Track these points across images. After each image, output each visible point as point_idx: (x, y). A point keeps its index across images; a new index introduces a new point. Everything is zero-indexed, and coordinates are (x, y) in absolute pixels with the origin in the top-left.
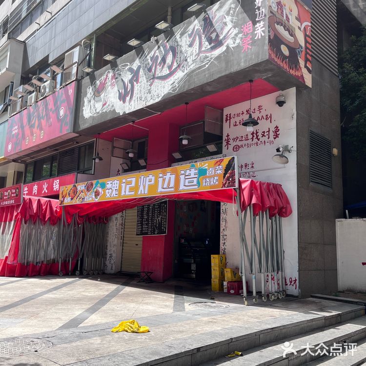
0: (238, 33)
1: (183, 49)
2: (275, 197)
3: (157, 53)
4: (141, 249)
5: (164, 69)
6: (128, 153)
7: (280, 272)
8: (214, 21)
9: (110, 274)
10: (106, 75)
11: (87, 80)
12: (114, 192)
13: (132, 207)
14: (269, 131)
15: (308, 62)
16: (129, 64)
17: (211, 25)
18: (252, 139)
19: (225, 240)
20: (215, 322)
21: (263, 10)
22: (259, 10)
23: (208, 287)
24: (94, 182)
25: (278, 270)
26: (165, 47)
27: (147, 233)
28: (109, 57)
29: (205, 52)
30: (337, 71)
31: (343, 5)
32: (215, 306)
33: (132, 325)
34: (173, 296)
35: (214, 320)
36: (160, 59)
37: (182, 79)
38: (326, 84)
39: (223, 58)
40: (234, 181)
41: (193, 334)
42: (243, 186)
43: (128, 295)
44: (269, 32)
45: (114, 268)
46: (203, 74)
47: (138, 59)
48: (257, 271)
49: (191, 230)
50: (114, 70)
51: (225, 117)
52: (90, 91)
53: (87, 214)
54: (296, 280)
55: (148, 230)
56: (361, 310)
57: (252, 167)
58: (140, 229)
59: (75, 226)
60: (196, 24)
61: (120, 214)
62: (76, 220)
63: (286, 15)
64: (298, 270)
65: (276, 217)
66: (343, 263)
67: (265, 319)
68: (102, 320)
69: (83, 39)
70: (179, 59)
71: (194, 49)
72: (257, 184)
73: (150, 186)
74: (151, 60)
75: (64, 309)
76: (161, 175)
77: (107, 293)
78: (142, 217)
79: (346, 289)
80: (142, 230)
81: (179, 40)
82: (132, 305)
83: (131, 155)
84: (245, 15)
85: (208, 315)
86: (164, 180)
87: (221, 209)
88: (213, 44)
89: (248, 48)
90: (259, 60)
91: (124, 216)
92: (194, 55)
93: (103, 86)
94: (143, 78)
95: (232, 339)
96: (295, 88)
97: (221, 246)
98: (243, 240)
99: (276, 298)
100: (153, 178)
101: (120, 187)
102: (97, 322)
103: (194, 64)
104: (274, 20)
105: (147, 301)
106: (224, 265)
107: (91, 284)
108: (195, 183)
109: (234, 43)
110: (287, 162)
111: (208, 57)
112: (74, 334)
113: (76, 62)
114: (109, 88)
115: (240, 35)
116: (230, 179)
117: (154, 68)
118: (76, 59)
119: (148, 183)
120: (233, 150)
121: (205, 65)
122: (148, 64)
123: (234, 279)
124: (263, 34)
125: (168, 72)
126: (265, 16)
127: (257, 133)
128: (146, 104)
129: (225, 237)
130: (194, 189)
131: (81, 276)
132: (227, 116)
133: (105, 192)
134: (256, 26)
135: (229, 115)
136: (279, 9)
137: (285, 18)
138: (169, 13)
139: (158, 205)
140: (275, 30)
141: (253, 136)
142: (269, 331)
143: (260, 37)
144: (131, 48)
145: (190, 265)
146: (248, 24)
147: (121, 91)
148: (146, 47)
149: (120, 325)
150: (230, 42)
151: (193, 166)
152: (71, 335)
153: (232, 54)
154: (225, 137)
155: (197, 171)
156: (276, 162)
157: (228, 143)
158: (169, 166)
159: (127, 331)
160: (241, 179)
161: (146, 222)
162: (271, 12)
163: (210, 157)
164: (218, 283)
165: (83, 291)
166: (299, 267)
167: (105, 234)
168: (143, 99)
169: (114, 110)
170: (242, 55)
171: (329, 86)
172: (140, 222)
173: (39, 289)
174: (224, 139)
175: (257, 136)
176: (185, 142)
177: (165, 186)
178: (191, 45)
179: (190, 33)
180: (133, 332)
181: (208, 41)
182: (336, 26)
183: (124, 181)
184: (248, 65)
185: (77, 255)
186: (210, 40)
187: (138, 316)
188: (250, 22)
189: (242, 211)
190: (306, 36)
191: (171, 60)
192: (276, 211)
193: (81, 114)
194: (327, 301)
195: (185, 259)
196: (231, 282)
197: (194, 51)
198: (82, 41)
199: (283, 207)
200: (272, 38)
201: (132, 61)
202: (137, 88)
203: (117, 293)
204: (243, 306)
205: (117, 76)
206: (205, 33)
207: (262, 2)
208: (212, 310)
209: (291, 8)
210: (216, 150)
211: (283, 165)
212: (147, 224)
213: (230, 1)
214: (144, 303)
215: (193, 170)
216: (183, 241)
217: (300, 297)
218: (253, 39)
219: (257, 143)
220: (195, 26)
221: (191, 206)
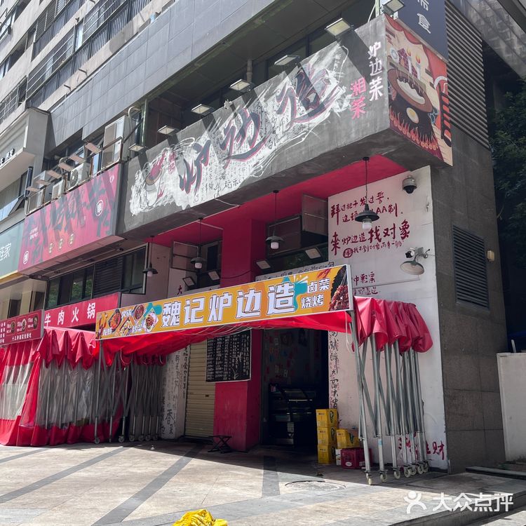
0: (346, 94)
1: (270, 116)
2: (406, 323)
3: (234, 123)
4: (213, 402)
5: (243, 145)
6: (194, 263)
7: (418, 434)
8: (312, 78)
9: (169, 440)
10: (162, 155)
11: (135, 162)
12: (174, 320)
13: (199, 340)
14: (394, 228)
15: (446, 131)
16: (194, 139)
17: (308, 82)
18: (371, 239)
19: (335, 386)
20: (326, 512)
21: (380, 61)
22: (374, 62)
23: (313, 458)
24: (146, 305)
25: (416, 430)
26: (244, 115)
27: (221, 379)
28: (165, 130)
29: (300, 120)
30: (488, 141)
31: (492, 50)
32: (324, 487)
33: (202, 518)
34: (262, 471)
35: (326, 509)
36: (237, 131)
37: (269, 158)
38: (473, 161)
39: (325, 128)
40: (346, 300)
42: (360, 307)
43: (195, 471)
44: (389, 92)
45: (174, 431)
46: (298, 151)
47: (206, 132)
48: (384, 433)
49: (286, 373)
50: (173, 147)
51: (330, 210)
52: (139, 177)
53: (136, 352)
54: (442, 446)
55: (223, 374)
57: (372, 279)
58: (212, 373)
59: (117, 370)
60: (287, 83)
61: (182, 351)
62: (119, 360)
63: (412, 67)
64: (444, 430)
65: (409, 352)
66: (511, 418)
67: (399, 506)
68: (157, 509)
69: (129, 107)
70: (263, 131)
72: (380, 305)
73: (225, 310)
74: (225, 133)
75: (102, 494)
76: (241, 294)
77: (164, 469)
78: (214, 355)
79: (518, 457)
80: (214, 374)
81: (263, 104)
82: (202, 487)
83: (198, 266)
84: (355, 69)
85: (314, 500)
86: (246, 300)
87: (329, 341)
88: (311, 110)
89: (360, 113)
90: (378, 127)
91: (188, 353)
92: (285, 125)
93: (158, 171)
94: (214, 158)
96: (429, 166)
97: (330, 396)
98: (363, 387)
99: (414, 473)
100: (230, 298)
101: (183, 312)
102: (151, 513)
103: (285, 138)
104: (396, 74)
105: (223, 480)
106: (335, 425)
107: (141, 456)
108: (290, 303)
109: (341, 107)
110: (422, 272)
111: (304, 127)
113: (120, 138)
114: (167, 172)
115: (349, 96)
116: (341, 298)
117: (229, 144)
118: (120, 133)
119: (222, 305)
120: (344, 255)
121: (300, 139)
122: (221, 138)
123: (351, 445)
124: (381, 94)
125: (249, 149)
126: (383, 69)
127: (377, 231)
128: (218, 194)
129: (336, 382)
131: (127, 444)
132: (333, 207)
133: (160, 319)
134: (370, 84)
135: (336, 207)
136: (402, 60)
137: (410, 71)
138: (249, 69)
139: (237, 337)
140: (397, 88)
141: (372, 236)
143: (376, 98)
144: (197, 117)
145: (285, 424)
146: (359, 81)
147: (183, 177)
148: (218, 114)
149: (184, 518)
150: (334, 106)
151: (287, 280)
153: (339, 122)
154: (331, 238)
155: (292, 287)
156: (406, 273)
157: (336, 246)
158: (253, 280)
160: (356, 297)
161: (221, 362)
162: (391, 64)
163: (310, 266)
164: (327, 451)
165: (131, 466)
166: (446, 425)
167: (160, 381)
168: (214, 187)
169: (174, 203)
170: (353, 124)
171: (477, 164)
172: (211, 362)
173: (66, 465)
174: (330, 241)
175: (378, 236)
176: (274, 246)
177: (247, 309)
178: (280, 111)
179: (278, 94)
181: (304, 105)
182: (483, 80)
183: (188, 302)
184: (361, 136)
185: (120, 410)
186: (307, 104)
187: (211, 503)
188: (363, 78)
189: (359, 344)
190: (441, 95)
191: (253, 130)
192: (409, 343)
193: (126, 210)
194: (490, 477)
195: (277, 417)
196: (347, 449)
197: (285, 120)
198: (128, 108)
199: (419, 337)
200: (393, 99)
201: (198, 135)
202: (205, 171)
203: (180, 469)
204: (365, 485)
205: (177, 156)
206: (300, 94)
207: (377, 51)
208: (319, 493)
209: (419, 58)
210: (319, 256)
211: (415, 277)
212: (222, 365)
213: (334, 51)
214: (219, 484)
215: (287, 285)
216: (274, 389)
217: (449, 471)
218: (367, 100)
219: (377, 246)
220: (286, 84)
221: (285, 337)
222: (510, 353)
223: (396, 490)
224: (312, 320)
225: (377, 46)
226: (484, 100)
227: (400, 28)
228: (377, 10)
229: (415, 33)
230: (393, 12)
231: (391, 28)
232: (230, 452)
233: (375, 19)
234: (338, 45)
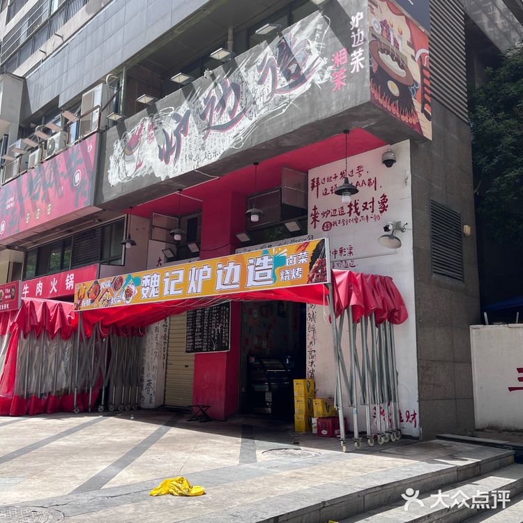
0: (328, 65)
1: (250, 88)
2: (383, 296)
3: (214, 93)
4: (192, 372)
5: (223, 116)
6: (173, 234)
7: (392, 404)
8: (293, 48)
9: (149, 409)
10: (142, 123)
11: (113, 131)
12: (153, 291)
13: (179, 311)
14: (373, 202)
15: (426, 105)
16: (173, 108)
17: (290, 53)
18: (350, 212)
19: (313, 357)
20: (300, 478)
21: (362, 32)
22: (356, 33)
23: (290, 427)
24: (125, 277)
25: (390, 400)
26: (224, 85)
27: (201, 350)
28: (144, 99)
29: (280, 91)
30: (467, 116)
31: (474, 24)
32: (299, 454)
33: (180, 485)
34: (240, 440)
35: (299, 476)
36: (217, 102)
37: (249, 129)
38: (452, 135)
40: (324, 274)
41: (269, 496)
42: (338, 280)
43: (174, 440)
44: (371, 63)
45: (153, 401)
46: (279, 122)
47: (186, 102)
48: (359, 403)
49: (264, 344)
50: (152, 116)
51: (310, 183)
52: (118, 147)
53: (115, 324)
55: (202, 345)
56: (508, 456)
57: (351, 253)
58: (191, 344)
59: (97, 341)
60: (268, 52)
61: (162, 322)
62: (98, 332)
63: (394, 38)
64: (417, 399)
65: (385, 324)
66: (481, 388)
67: (371, 472)
68: (135, 477)
69: (108, 74)
70: (244, 102)
71: (266, 88)
72: (357, 278)
73: (204, 282)
74: (205, 103)
75: (81, 463)
76: (220, 266)
77: (143, 438)
78: (194, 327)
79: (487, 425)
80: (194, 345)
81: (244, 74)
82: (180, 455)
83: (177, 237)
84: (336, 39)
85: (290, 467)
86: (225, 273)
87: (307, 313)
88: (292, 81)
89: (341, 85)
90: (359, 101)
91: (168, 324)
92: (265, 96)
93: (136, 140)
94: (193, 128)
95: (324, 503)
96: (408, 141)
97: (307, 366)
98: (339, 358)
99: (387, 441)
100: (209, 270)
101: (162, 284)
102: (129, 481)
103: (266, 109)
104: (378, 46)
105: (202, 448)
106: (312, 394)
107: (120, 425)
108: (269, 276)
109: (322, 78)
110: (400, 245)
111: (285, 99)
112: (96, 500)
113: (98, 106)
114: (146, 142)
115: (330, 68)
116: (320, 271)
117: (209, 114)
118: (98, 102)
119: (201, 277)
120: (323, 229)
121: (281, 110)
122: (201, 108)
123: (327, 415)
124: (362, 66)
125: (229, 120)
126: (365, 40)
127: (356, 204)
128: (198, 165)
129: (313, 353)
130: (269, 285)
131: (106, 413)
132: (313, 180)
134: (352, 55)
135: (316, 180)
136: (384, 31)
137: (392, 43)
138: (230, 37)
139: (217, 309)
140: (379, 60)
141: (351, 209)
142: (378, 489)
143: (358, 70)
144: (177, 86)
145: (263, 393)
146: (340, 52)
147: (162, 147)
148: (198, 84)
149: (162, 485)
150: (315, 77)
151: (266, 253)
152: (90, 501)
153: (320, 94)
154: (310, 211)
155: (271, 260)
156: (384, 246)
157: (315, 220)
158: (233, 252)
159: (172, 494)
160: (334, 270)
161: (200, 334)
162: (373, 35)
163: (290, 239)
164: (303, 420)
165: (109, 436)
166: (419, 395)
167: (140, 352)
168: (194, 158)
169: (153, 174)
170: (333, 96)
171: (456, 138)
172: (190, 334)
173: (45, 434)
174: (309, 214)
175: (357, 209)
176: (254, 218)
177: (226, 282)
178: (261, 82)
179: (259, 64)
180: (182, 495)
181: (285, 76)
182: (465, 53)
183: (167, 274)
184: (341, 109)
185: (100, 381)
186: (288, 75)
187: (189, 470)
188: (344, 49)
189: (336, 316)
190: (422, 68)
191: (233, 100)
192: (385, 316)
193: (104, 180)
194: (459, 443)
195: (255, 386)
196: (323, 418)
197: (265, 90)
198: (106, 75)
199: (395, 309)
200: (374, 71)
201: (178, 105)
202: (185, 142)
203: (158, 438)
204: (340, 453)
205: (156, 126)
206: (281, 65)
207: (360, 21)
208: (295, 460)
209: (401, 30)
210: (299, 229)
211: (393, 250)
212: (201, 337)
213: (316, 21)
214: (197, 452)
215: (266, 258)
216: (253, 360)
217: (421, 439)
218: (348, 72)
219: (356, 219)
220: (266, 54)
221: (264, 309)
222: (482, 326)
223: (369, 457)
224: (288, 291)
225: (359, 17)
226: (465, 74)
229: (397, 3)
232: (210, 420)
234: (320, 14)
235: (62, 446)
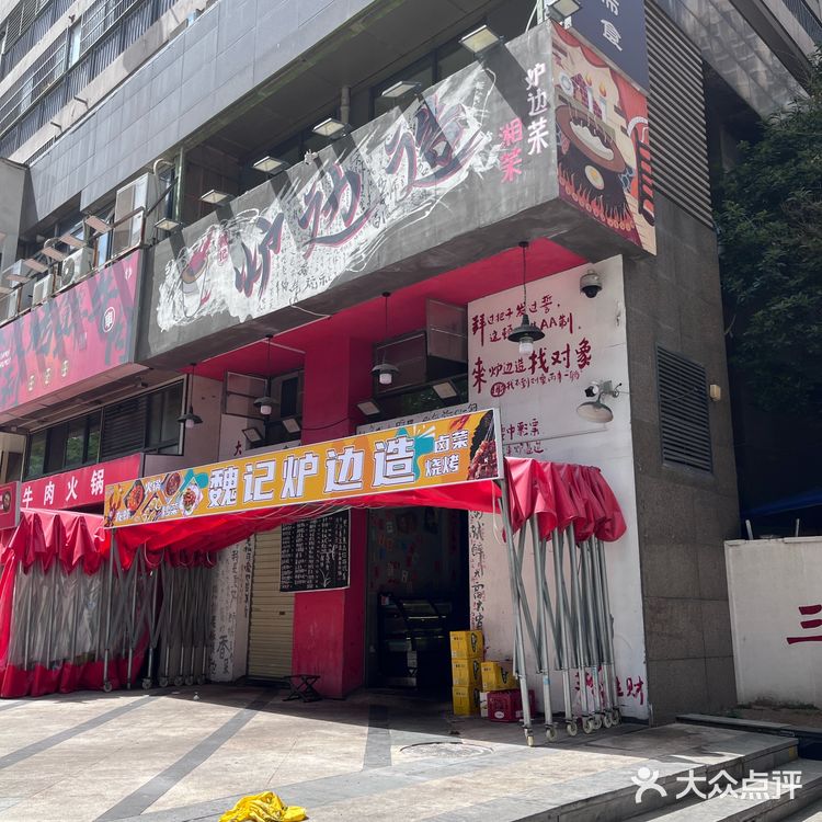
0: (494, 142)
1: (376, 178)
2: (586, 497)
3: (319, 187)
4: (291, 623)
5: (334, 221)
6: (259, 405)
7: (605, 667)
8: (440, 118)
9: (223, 683)
10: (209, 234)
11: (165, 247)
12: (228, 497)
13: (269, 526)
14: (568, 351)
15: (646, 201)
16: (257, 211)
17: (435, 125)
18: (533, 368)
19: (479, 596)
20: (459, 790)
21: (544, 94)
22: (535, 94)
23: (446, 707)
24: (183, 473)
25: (601, 661)
26: (335, 174)
27: (304, 587)
28: (213, 197)
29: (421, 183)
30: (710, 217)
31: (718, 76)
32: (459, 752)
33: (266, 806)
34: (366, 729)
35: (459, 786)
36: (325, 200)
37: (374, 242)
38: (688, 246)
39: (461, 197)
40: (493, 463)
42: (515, 474)
43: (261, 731)
44: (558, 140)
45: (230, 669)
46: (420, 231)
47: (277, 200)
48: (552, 667)
49: (405, 575)
50: (224, 223)
51: (471, 323)
52: (172, 271)
53: (169, 547)
54: (641, 684)
55: (306, 578)
56: (787, 747)
57: (535, 430)
58: (289, 578)
59: (140, 575)
60: (401, 124)
61: (243, 544)
62: (142, 561)
63: (594, 102)
64: (644, 659)
65: (590, 542)
66: (744, 639)
67: (571, 777)
68: (198, 794)
69: (156, 159)
70: (366, 200)
71: (400, 178)
72: (545, 470)
73: (308, 479)
74: (306, 202)
75: (112, 773)
76: (332, 454)
77: (212, 729)
78: (293, 550)
79: (756, 698)
80: (293, 580)
81: (365, 158)
82: (271, 756)
83: (265, 410)
84: (505, 104)
85: (443, 772)
86: (339, 465)
87: (470, 526)
88: (438, 167)
89: (514, 173)
90: (541, 197)
91: (252, 547)
92: (398, 191)
93: (201, 260)
94: (288, 242)
96: (620, 257)
97: (471, 610)
98: (519, 596)
99: (598, 726)
100: (315, 461)
101: (241, 483)
102: (187, 800)
103: (400, 210)
104: (569, 114)
105: (305, 745)
106: (479, 654)
107: (177, 710)
108: (408, 469)
109: (485, 163)
110: (610, 418)
111: (429, 195)
113: (141, 209)
114: (216, 262)
115: (497, 147)
117: (312, 219)
118: (140, 201)
119: (303, 472)
120: (492, 393)
121: (423, 212)
122: (300, 210)
123: (503, 687)
124: (545, 145)
125: (344, 228)
126: (548, 106)
127: (542, 355)
128: (296, 298)
129: (480, 589)
130: (408, 483)
131: (156, 691)
132: (475, 319)
133: (206, 495)
134: (530, 128)
135: (479, 318)
136: (578, 92)
137: (591, 109)
138: (345, 101)
139: (328, 521)
140: (571, 135)
141: (535, 363)
142: (579, 806)
143: (539, 151)
144: (262, 177)
145: (404, 655)
146: (512, 123)
147: (240, 271)
148: (295, 173)
149: (239, 806)
150: (474, 161)
151: (403, 433)
153: (481, 186)
154: (472, 367)
155: (411, 443)
156: (586, 420)
157: (479, 380)
158: (352, 432)
160: (509, 458)
161: (303, 561)
162: (561, 98)
163: (442, 410)
164: (466, 696)
166: (646, 651)
167: (207, 592)
168: (290, 287)
169: (227, 312)
170: (502, 190)
171: (695, 251)
172: (287, 561)
173: (55, 727)
174: (471, 370)
175: (543, 363)
176: (385, 379)
177: (342, 479)
178: (391, 169)
179: (388, 142)
181: (428, 160)
182: (704, 122)
183: (250, 469)
184: (515, 210)
185: (145, 637)
186: (433, 159)
187: (284, 781)
188: (518, 119)
189: (514, 531)
190: (638, 145)
191: (350, 197)
192: (590, 528)
193: (151, 323)
194: (713, 729)
195: (391, 644)
196: (497, 692)
197: (399, 182)
198: (154, 161)
199: (605, 518)
200: (564, 153)
201: (265, 205)
202: (276, 262)
203: (236, 729)
204: (522, 747)
205: (232, 237)
206: (422, 143)
207: (540, 77)
208: (452, 760)
209: (604, 89)
210: (455, 394)
211: (600, 425)
212: (305, 566)
213: (474, 76)
214: (301, 750)
215: (403, 441)
216: (386, 601)
217: (651, 722)
218: (524, 154)
219: (543, 378)
220: (400, 127)
221: (403, 519)
222: (743, 541)
223: (568, 753)
224: (438, 493)
225: (539, 70)
226: (705, 153)
227: (575, 42)
228: (540, 13)
229: (597, 50)
230: (563, 18)
231: (561, 43)
232: (320, 699)
233: (535, 28)
234: (480, 67)
235: (83, 746)
